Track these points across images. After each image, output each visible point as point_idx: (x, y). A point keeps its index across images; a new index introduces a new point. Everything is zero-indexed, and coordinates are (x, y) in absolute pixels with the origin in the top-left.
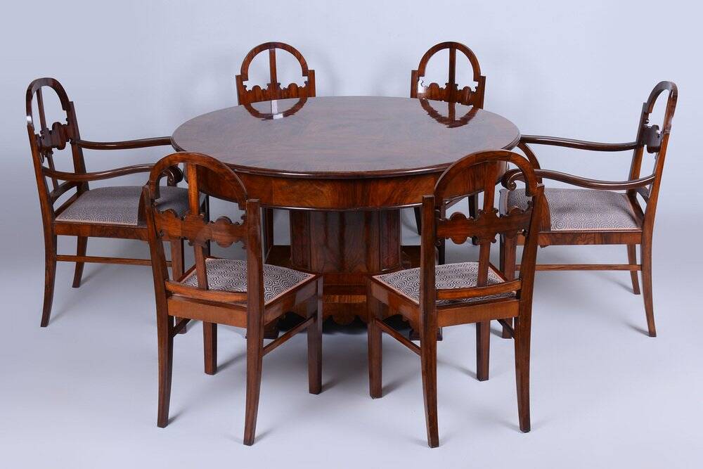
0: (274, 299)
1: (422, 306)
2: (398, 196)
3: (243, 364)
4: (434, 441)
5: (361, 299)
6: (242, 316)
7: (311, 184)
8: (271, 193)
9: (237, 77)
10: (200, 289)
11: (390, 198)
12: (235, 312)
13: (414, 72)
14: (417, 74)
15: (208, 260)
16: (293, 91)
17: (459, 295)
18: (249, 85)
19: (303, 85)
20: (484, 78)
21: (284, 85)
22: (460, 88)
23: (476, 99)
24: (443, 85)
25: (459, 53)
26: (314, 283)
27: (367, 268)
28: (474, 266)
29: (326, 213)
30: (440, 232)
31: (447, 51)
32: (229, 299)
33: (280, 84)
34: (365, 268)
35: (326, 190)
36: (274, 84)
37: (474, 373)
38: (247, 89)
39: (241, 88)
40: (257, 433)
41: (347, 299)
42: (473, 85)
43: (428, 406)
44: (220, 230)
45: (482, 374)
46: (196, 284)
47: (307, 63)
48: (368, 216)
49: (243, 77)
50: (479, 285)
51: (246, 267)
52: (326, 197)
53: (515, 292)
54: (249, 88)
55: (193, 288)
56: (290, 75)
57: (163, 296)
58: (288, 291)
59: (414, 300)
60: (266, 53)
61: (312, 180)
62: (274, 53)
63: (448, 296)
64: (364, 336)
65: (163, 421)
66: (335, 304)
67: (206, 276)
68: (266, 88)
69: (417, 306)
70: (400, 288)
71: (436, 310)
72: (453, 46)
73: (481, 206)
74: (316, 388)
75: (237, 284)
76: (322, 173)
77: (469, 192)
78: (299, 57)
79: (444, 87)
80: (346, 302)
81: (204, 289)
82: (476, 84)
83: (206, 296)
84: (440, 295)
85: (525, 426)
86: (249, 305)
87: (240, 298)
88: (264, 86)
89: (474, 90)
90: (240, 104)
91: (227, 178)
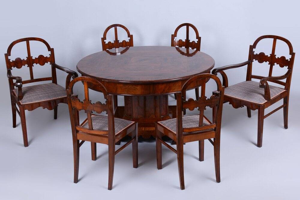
0: (119, 133)
1: (177, 134)
2: (167, 90)
3: (107, 156)
4: (183, 187)
5: (153, 129)
6: (106, 140)
7: (133, 86)
8: (117, 89)
9: (102, 38)
10: (89, 129)
11: (164, 90)
12: (103, 138)
13: (172, 35)
14: (174, 36)
15: (92, 116)
16: (124, 44)
17: (192, 130)
18: (107, 42)
19: (128, 41)
20: (200, 38)
21: (121, 41)
22: (191, 41)
23: (197, 46)
24: (184, 40)
25: (190, 28)
26: (134, 125)
27: (155, 116)
28: (197, 117)
29: (138, 96)
30: (184, 106)
31: (185, 27)
32: (101, 133)
33: (119, 41)
34: (154, 116)
35: (139, 87)
36: (117, 40)
37: (198, 158)
38: (106, 43)
39: (103, 43)
40: (113, 185)
41: (147, 129)
42: (196, 41)
43: (180, 174)
44: (97, 107)
45: (201, 158)
46: (88, 128)
47: (130, 32)
48: (155, 97)
49: (104, 38)
50: (199, 126)
51: (107, 119)
52: (139, 91)
53: (214, 128)
54: (107, 43)
55: (87, 129)
56: (123, 37)
57: (75, 132)
58: (124, 129)
59: (174, 132)
60: (113, 28)
61: (133, 84)
62: (116, 28)
63: (187, 131)
64: (154, 143)
65: (76, 180)
66: (143, 131)
67: (92, 123)
68: (113, 42)
69: (175, 135)
70: (168, 127)
71: (183, 136)
72: (188, 25)
73: (200, 96)
74: (136, 166)
75: (104, 127)
76: (137, 81)
77: (195, 87)
78: (127, 30)
79: (185, 41)
80: (147, 130)
81: (91, 130)
82: (197, 40)
83: (92, 132)
84: (184, 130)
85: (218, 180)
86: (109, 136)
87: (105, 133)
88: (112, 42)
89: (196, 42)
90: (103, 50)
91: (100, 87)
